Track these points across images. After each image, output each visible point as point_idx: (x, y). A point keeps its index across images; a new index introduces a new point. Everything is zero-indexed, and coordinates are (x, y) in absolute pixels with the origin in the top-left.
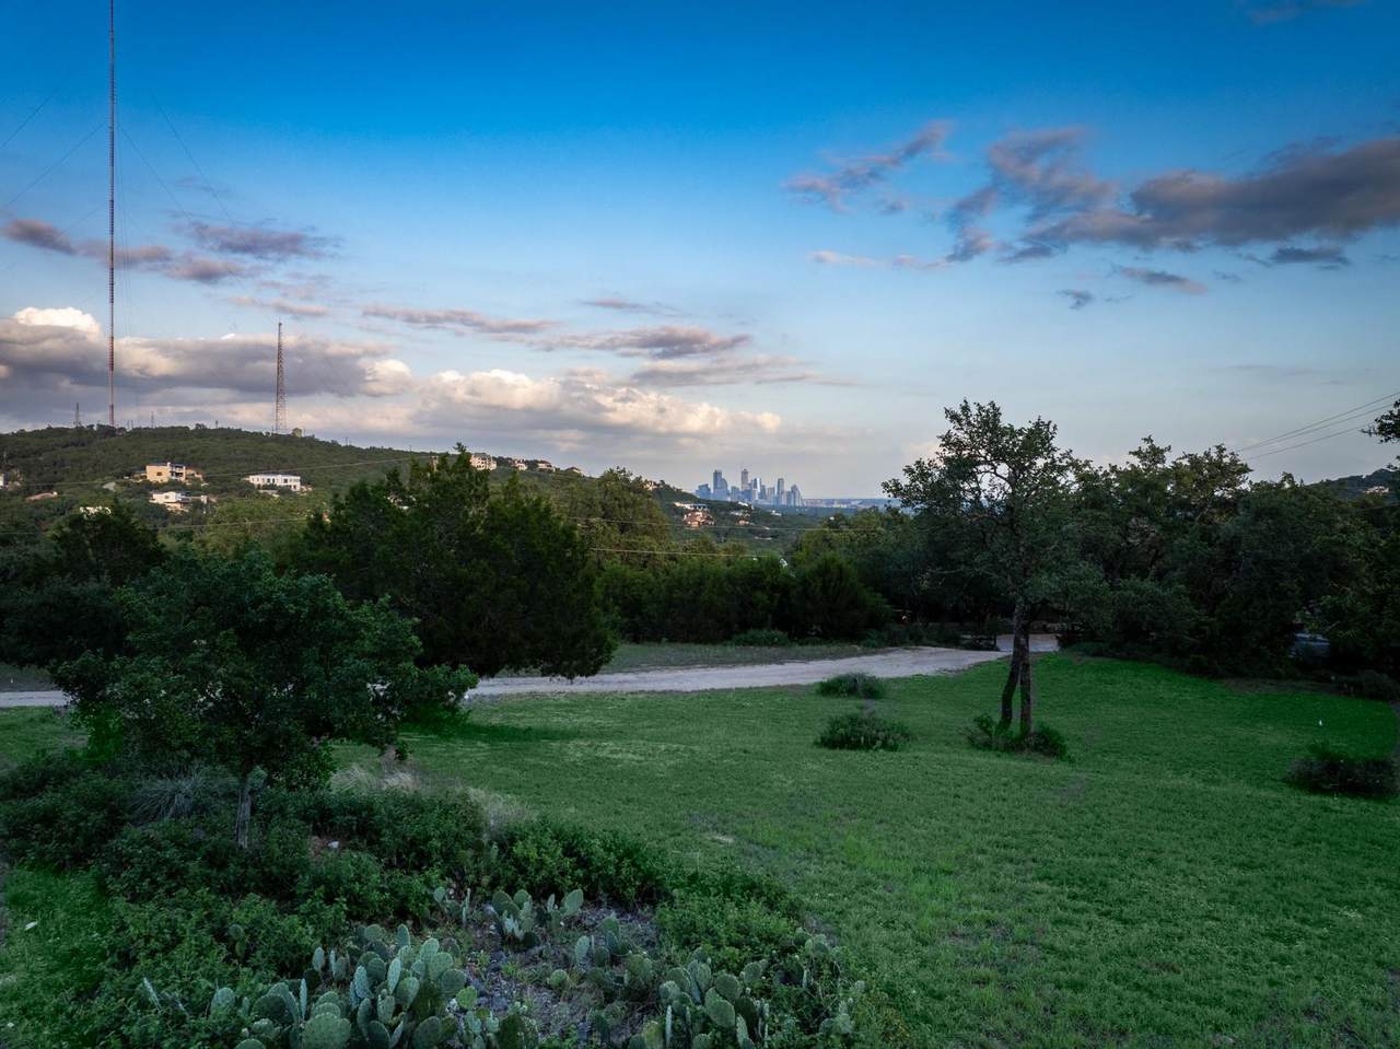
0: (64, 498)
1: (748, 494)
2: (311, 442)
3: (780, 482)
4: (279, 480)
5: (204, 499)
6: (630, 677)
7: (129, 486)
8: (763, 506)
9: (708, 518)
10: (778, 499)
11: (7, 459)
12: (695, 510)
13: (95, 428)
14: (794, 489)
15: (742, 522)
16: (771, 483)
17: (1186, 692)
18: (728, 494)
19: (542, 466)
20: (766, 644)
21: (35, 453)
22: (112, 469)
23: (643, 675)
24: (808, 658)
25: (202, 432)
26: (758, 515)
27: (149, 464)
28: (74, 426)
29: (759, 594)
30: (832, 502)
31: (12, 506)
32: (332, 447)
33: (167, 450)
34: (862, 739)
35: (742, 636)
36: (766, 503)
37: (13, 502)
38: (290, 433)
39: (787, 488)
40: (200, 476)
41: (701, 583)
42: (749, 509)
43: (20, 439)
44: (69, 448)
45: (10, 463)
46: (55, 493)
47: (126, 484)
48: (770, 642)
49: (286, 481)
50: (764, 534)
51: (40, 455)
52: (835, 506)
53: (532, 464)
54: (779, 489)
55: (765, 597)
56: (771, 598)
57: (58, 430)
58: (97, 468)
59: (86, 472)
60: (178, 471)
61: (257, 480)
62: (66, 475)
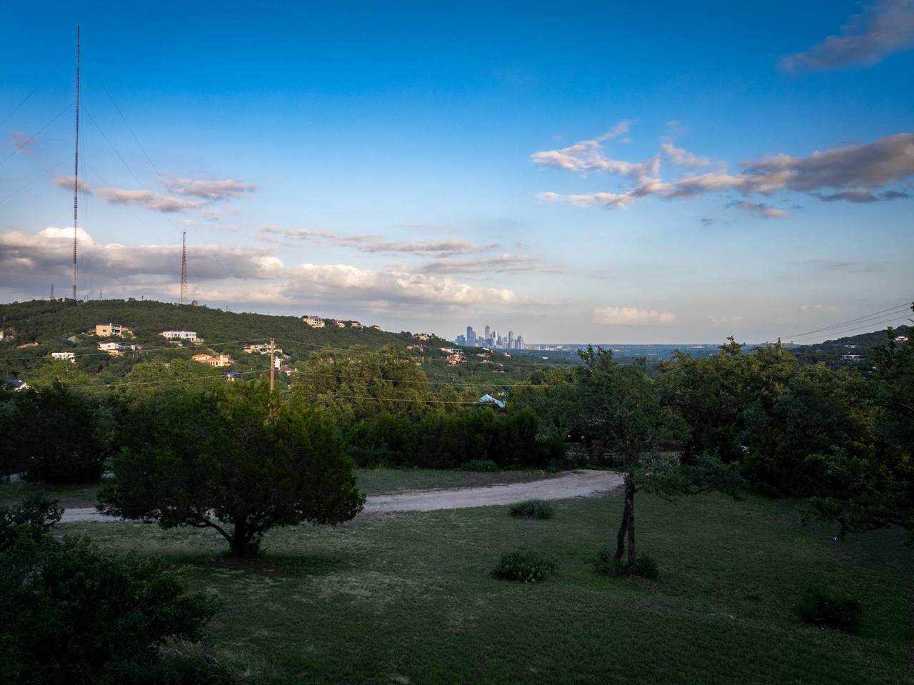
0: (42, 347)
1: (490, 341)
2: (204, 309)
3: (510, 333)
4: (183, 335)
5: (133, 347)
6: (389, 499)
7: (84, 339)
8: (500, 350)
9: (463, 359)
10: (509, 345)
11: (6, 321)
12: (455, 353)
13: (63, 301)
14: (520, 338)
15: (485, 361)
16: (504, 335)
17: (753, 510)
18: (477, 342)
19: (354, 325)
20: (482, 471)
21: (24, 317)
22: (74, 327)
23: (399, 497)
24: (508, 481)
25: (132, 303)
26: (496, 356)
27: (98, 324)
28: (49, 299)
29: (478, 436)
30: (545, 346)
31: (8, 352)
32: (219, 312)
33: (110, 315)
34: (520, 573)
35: (467, 465)
36: (501, 347)
37: (9, 350)
38: (190, 303)
39: (515, 338)
40: (131, 332)
41: (440, 430)
42: (489, 352)
43: (15, 308)
44: (46, 314)
45: (8, 324)
46: (36, 344)
47: (82, 337)
48: (485, 469)
49: (187, 335)
50: (499, 369)
51: (27, 318)
52: (547, 349)
53: (348, 324)
54: (509, 338)
55: (483, 438)
56: (487, 439)
57: (39, 302)
58: (64, 327)
59: (57, 329)
60: (116, 328)
61: (168, 335)
62: (43, 332)
